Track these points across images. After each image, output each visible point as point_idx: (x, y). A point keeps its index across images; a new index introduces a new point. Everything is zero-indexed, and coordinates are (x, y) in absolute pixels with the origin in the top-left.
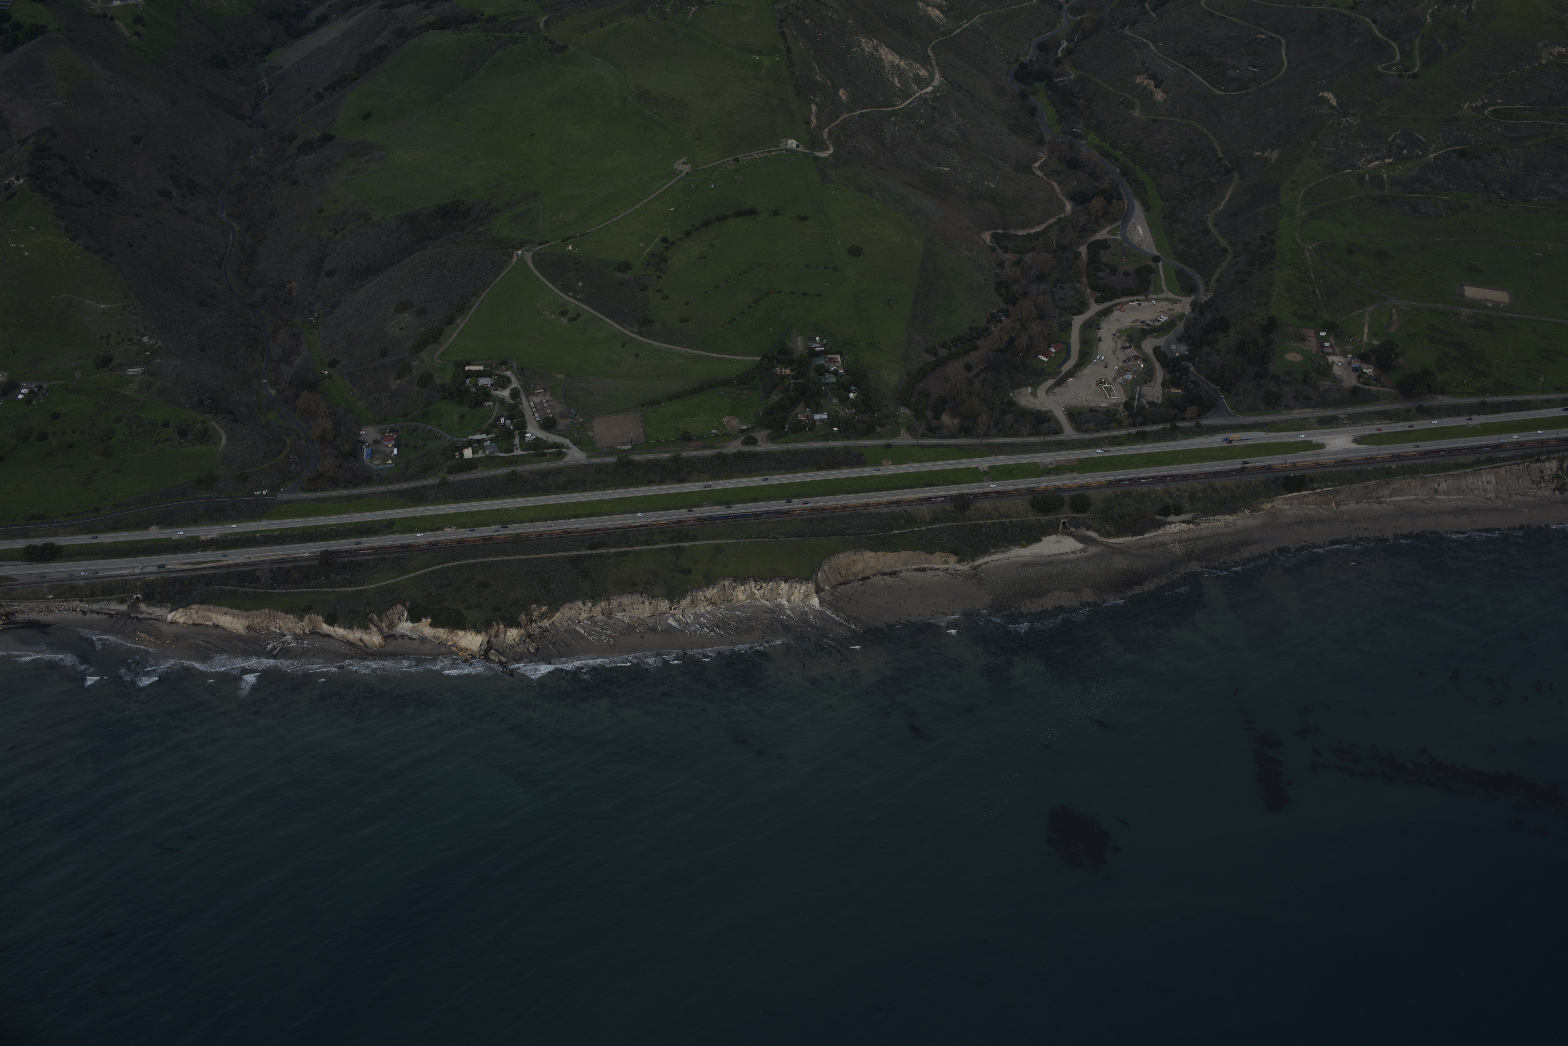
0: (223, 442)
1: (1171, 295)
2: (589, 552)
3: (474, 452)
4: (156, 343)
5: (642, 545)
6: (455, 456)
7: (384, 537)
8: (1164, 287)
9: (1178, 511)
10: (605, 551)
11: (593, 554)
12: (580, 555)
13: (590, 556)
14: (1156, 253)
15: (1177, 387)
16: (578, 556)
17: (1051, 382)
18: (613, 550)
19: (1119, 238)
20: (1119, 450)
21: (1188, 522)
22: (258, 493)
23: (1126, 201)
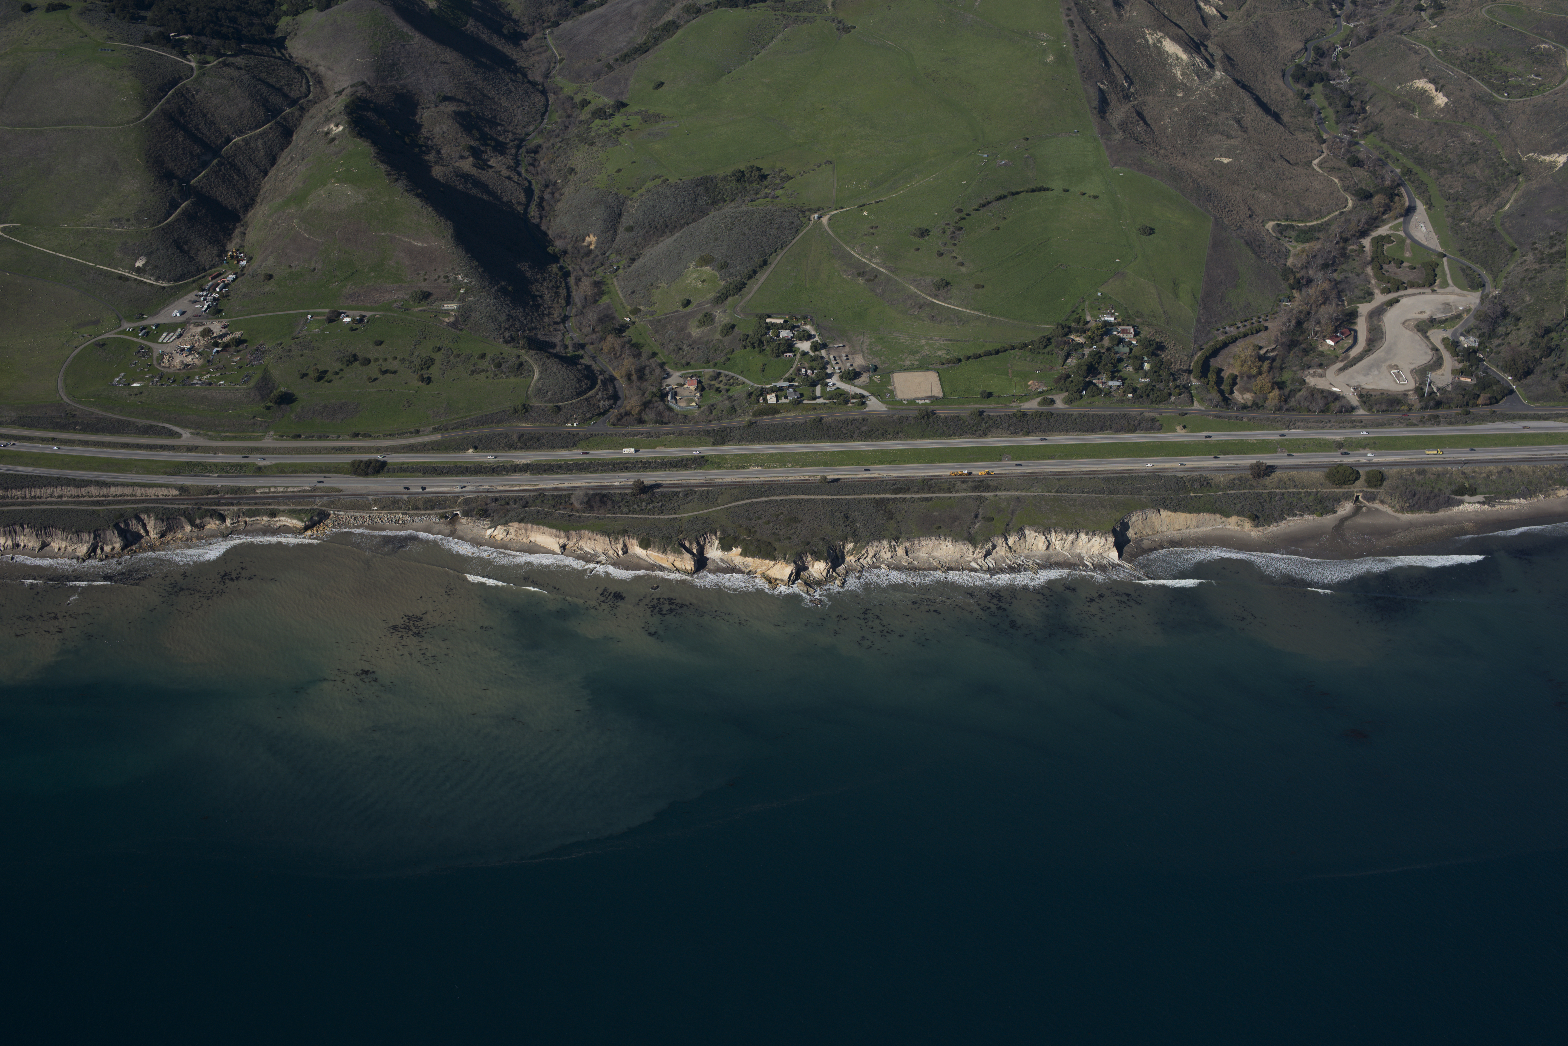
0: (536, 376)
1: (1457, 290)
2: (893, 496)
3: (777, 397)
4: (470, 282)
5: (945, 493)
6: (758, 401)
7: (693, 471)
8: (1450, 281)
9: (1473, 492)
10: (908, 496)
11: (897, 498)
12: (884, 498)
13: (894, 500)
14: (1440, 249)
15: (1467, 376)
16: (882, 500)
17: (1340, 365)
18: (917, 496)
19: (1402, 234)
20: (1412, 431)
21: (1483, 503)
22: (570, 425)
23: (1407, 199)
